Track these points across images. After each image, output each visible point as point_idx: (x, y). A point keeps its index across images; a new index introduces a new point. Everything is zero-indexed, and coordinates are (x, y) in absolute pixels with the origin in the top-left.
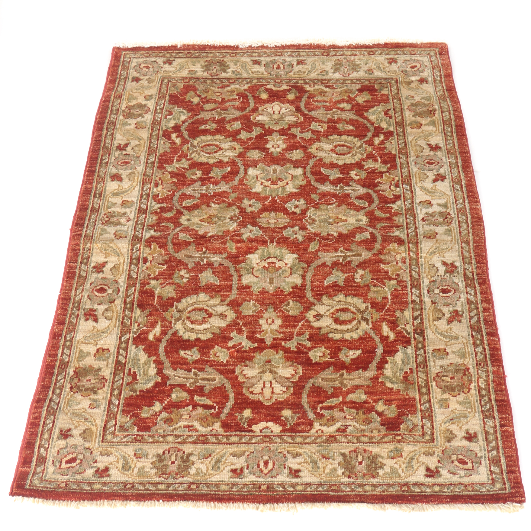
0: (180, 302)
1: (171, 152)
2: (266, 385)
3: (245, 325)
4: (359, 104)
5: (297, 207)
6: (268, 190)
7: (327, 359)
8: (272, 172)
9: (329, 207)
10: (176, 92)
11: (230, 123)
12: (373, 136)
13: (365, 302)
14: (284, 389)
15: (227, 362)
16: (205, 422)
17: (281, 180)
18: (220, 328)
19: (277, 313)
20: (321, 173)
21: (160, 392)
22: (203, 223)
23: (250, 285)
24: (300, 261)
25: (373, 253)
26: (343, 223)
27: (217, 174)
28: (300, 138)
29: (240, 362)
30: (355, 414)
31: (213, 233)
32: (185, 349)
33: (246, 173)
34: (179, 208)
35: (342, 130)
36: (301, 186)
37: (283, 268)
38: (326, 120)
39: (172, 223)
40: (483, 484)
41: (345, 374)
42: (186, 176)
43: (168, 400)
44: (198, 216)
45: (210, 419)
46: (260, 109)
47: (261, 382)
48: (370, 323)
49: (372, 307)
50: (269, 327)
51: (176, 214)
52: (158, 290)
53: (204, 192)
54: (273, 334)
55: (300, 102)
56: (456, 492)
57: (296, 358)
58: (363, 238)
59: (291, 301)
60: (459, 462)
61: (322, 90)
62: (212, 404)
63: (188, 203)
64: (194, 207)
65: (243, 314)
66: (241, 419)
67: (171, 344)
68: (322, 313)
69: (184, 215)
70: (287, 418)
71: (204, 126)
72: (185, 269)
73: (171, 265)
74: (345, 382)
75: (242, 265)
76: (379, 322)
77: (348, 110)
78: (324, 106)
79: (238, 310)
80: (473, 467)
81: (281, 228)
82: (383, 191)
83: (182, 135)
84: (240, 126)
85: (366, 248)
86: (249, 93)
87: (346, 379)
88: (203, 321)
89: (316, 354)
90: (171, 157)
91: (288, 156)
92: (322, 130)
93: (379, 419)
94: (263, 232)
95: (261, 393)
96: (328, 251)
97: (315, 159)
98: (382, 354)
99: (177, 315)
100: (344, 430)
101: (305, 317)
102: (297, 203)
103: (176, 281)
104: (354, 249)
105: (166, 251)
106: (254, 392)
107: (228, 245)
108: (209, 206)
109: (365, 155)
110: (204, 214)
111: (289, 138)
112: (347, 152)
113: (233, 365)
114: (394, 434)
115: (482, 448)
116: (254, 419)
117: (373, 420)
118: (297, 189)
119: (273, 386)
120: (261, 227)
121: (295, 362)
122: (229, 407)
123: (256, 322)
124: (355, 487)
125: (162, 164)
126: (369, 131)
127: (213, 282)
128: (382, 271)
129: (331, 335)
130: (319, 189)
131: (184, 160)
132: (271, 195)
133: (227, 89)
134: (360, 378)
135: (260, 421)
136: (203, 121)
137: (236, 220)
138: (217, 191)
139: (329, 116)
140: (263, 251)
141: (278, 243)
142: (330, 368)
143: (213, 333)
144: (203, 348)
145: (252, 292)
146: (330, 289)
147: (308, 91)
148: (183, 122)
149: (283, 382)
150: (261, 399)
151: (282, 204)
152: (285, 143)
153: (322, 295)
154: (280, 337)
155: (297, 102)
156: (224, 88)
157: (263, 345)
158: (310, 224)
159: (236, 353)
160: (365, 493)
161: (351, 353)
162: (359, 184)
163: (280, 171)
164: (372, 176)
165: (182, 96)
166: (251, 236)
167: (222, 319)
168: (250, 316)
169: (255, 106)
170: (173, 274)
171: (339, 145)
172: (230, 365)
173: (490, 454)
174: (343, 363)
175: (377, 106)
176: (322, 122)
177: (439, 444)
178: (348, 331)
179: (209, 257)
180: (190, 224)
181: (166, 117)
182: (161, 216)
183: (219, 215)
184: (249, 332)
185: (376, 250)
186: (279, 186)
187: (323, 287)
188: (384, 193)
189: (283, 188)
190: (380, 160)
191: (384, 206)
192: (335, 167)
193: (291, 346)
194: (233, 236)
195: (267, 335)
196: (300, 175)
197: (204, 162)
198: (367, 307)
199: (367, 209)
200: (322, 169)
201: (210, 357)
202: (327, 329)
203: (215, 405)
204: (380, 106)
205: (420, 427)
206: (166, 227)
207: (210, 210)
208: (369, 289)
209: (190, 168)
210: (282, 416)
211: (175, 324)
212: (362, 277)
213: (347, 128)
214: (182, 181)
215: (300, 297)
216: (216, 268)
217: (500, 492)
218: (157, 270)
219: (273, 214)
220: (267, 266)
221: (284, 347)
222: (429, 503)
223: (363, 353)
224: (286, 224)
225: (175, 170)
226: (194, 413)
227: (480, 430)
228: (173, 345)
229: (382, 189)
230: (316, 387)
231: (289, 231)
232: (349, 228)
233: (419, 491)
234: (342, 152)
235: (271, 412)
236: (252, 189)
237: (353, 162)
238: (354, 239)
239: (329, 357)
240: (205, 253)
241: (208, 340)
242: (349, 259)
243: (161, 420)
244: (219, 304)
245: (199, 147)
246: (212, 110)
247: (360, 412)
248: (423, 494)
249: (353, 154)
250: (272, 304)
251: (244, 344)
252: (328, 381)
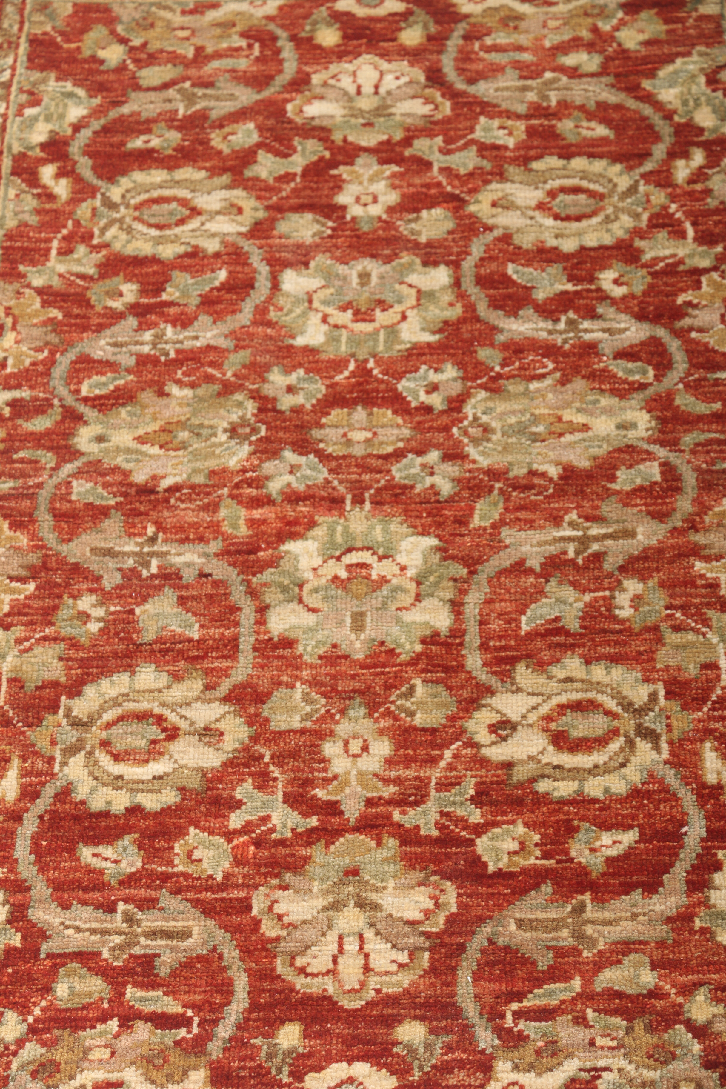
0: (79, 694)
1: (42, 226)
2: (346, 947)
3: (279, 760)
4: (625, 51)
5: (433, 388)
6: (344, 339)
7: (532, 861)
8: (355, 280)
9: (534, 386)
10: (48, 28)
11: (221, 126)
12: (672, 155)
13: (646, 680)
14: (403, 957)
15: (227, 876)
16: (157, 1068)
17: (383, 305)
18: (203, 772)
19: (376, 721)
20: (506, 280)
21: (17, 979)
22: (145, 448)
23: (292, 635)
24: (445, 559)
25: (670, 526)
26: (578, 436)
27: (185, 294)
28: (441, 170)
29: (266, 875)
30: (621, 1033)
31: (178, 479)
32: (95, 841)
33: (276, 286)
34: (70, 401)
35: (572, 138)
36: (446, 322)
37: (395, 581)
38: (521, 109)
39: (50, 449)
41: (589, 906)
42: (88, 301)
43: (44, 1003)
44: (131, 426)
45: (175, 1057)
46: (316, 79)
47: (332, 937)
48: (665, 746)
49: (669, 695)
50: (354, 764)
51: (62, 421)
52: (9, 659)
53: (146, 349)
54: (365, 786)
55: (440, 52)
57: (437, 860)
58: (638, 481)
59: (418, 682)
61: (511, 10)
62: (180, 1010)
63: (98, 385)
64: (117, 398)
65: (273, 726)
66: (270, 1056)
67: (51, 827)
68: (515, 717)
69: (86, 423)
70: (412, 1050)
71: (143, 138)
72: (91, 591)
73: (48, 582)
74: (589, 930)
75: (268, 575)
76: (691, 741)
77: (592, 75)
78: (517, 65)
79: (257, 715)
81: (386, 457)
82: (700, 330)
83: (73, 171)
84: (255, 138)
85: (649, 513)
86: (282, 26)
87: (592, 922)
88: (149, 753)
89: (498, 844)
90: (41, 241)
91: (404, 228)
92: (511, 142)
93: (697, 1048)
94: (331, 471)
95: (332, 972)
96: (530, 524)
97: (489, 237)
98: (702, 840)
99: (71, 736)
101: (463, 731)
102: (433, 377)
103: (66, 631)
104: (613, 516)
105: (33, 536)
106: (309, 970)
107: (223, 513)
108: (162, 393)
109: (645, 217)
110: (148, 418)
111: (407, 171)
112: (588, 210)
113: (243, 886)
116: (310, 1055)
117: (678, 1052)
118: (434, 333)
119: (367, 947)
120: (323, 457)
121: (435, 873)
122: (233, 1018)
123: (314, 749)
125: (14, 263)
126: (657, 138)
127: (179, 630)
128: (700, 582)
129: (542, 786)
130: (501, 331)
131: (81, 250)
132: (353, 355)
133: (212, 15)
134: (634, 916)
135: (330, 1059)
136: (138, 123)
137: (246, 437)
138: (188, 344)
139: (532, 96)
140: (332, 531)
141: (377, 503)
142: (543, 887)
143: (182, 789)
144: (153, 836)
145: (301, 656)
146: (539, 643)
147: (467, 16)
148: (77, 128)
149: (398, 936)
150: (331, 990)
151: (387, 383)
152: (394, 187)
153: (513, 661)
154: (386, 795)
155: (432, 52)
156: (202, 13)
157: (335, 820)
158: (475, 441)
159: (252, 848)
161: (606, 838)
162: (627, 310)
163: (382, 277)
164: (666, 284)
165: (69, 41)
166: (295, 485)
167: (209, 744)
168: (295, 732)
169: (299, 71)
170: (55, 608)
171: (563, 190)
172: (236, 886)
174: (583, 871)
175: (683, 55)
176: (510, 115)
178: (595, 771)
179: (167, 553)
180: (107, 451)
181: (19, 113)
182: (15, 427)
183: (195, 421)
184: (291, 782)
185: (678, 515)
186: (376, 325)
187: (517, 636)
188: (704, 338)
189: (392, 330)
190: (690, 232)
191: (705, 379)
192: (550, 261)
193: (421, 823)
194: (237, 486)
195: (347, 791)
196: (443, 289)
197: (142, 254)
198: (653, 697)
199: (650, 391)
200: (511, 269)
201: (170, 863)
202: (532, 765)
203: (190, 1013)
204: (695, 58)
206: (30, 462)
207: (167, 406)
208: (660, 640)
209: (102, 276)
210: (398, 1043)
211: (64, 764)
212: (637, 601)
213: (589, 134)
214: (77, 316)
215: (446, 669)
216: (187, 587)
218: (7, 598)
219: (360, 414)
220: (343, 574)
221: (400, 826)
223: (643, 838)
224: (401, 445)
225: (56, 283)
226: (125, 1041)
228: (58, 829)
229: (697, 323)
230: (500, 949)
231: (411, 466)
232: (595, 451)
234: (572, 211)
235: (362, 1030)
236: (293, 337)
237: (608, 240)
238: (613, 486)
239: (538, 853)
240: (153, 540)
241: (166, 811)
242: (595, 547)
243: (22, 1067)
244: (198, 699)
245: (127, 206)
246: (166, 86)
247: (639, 1025)
249: (607, 217)
250: (361, 693)
251: (276, 820)
252: (536, 929)
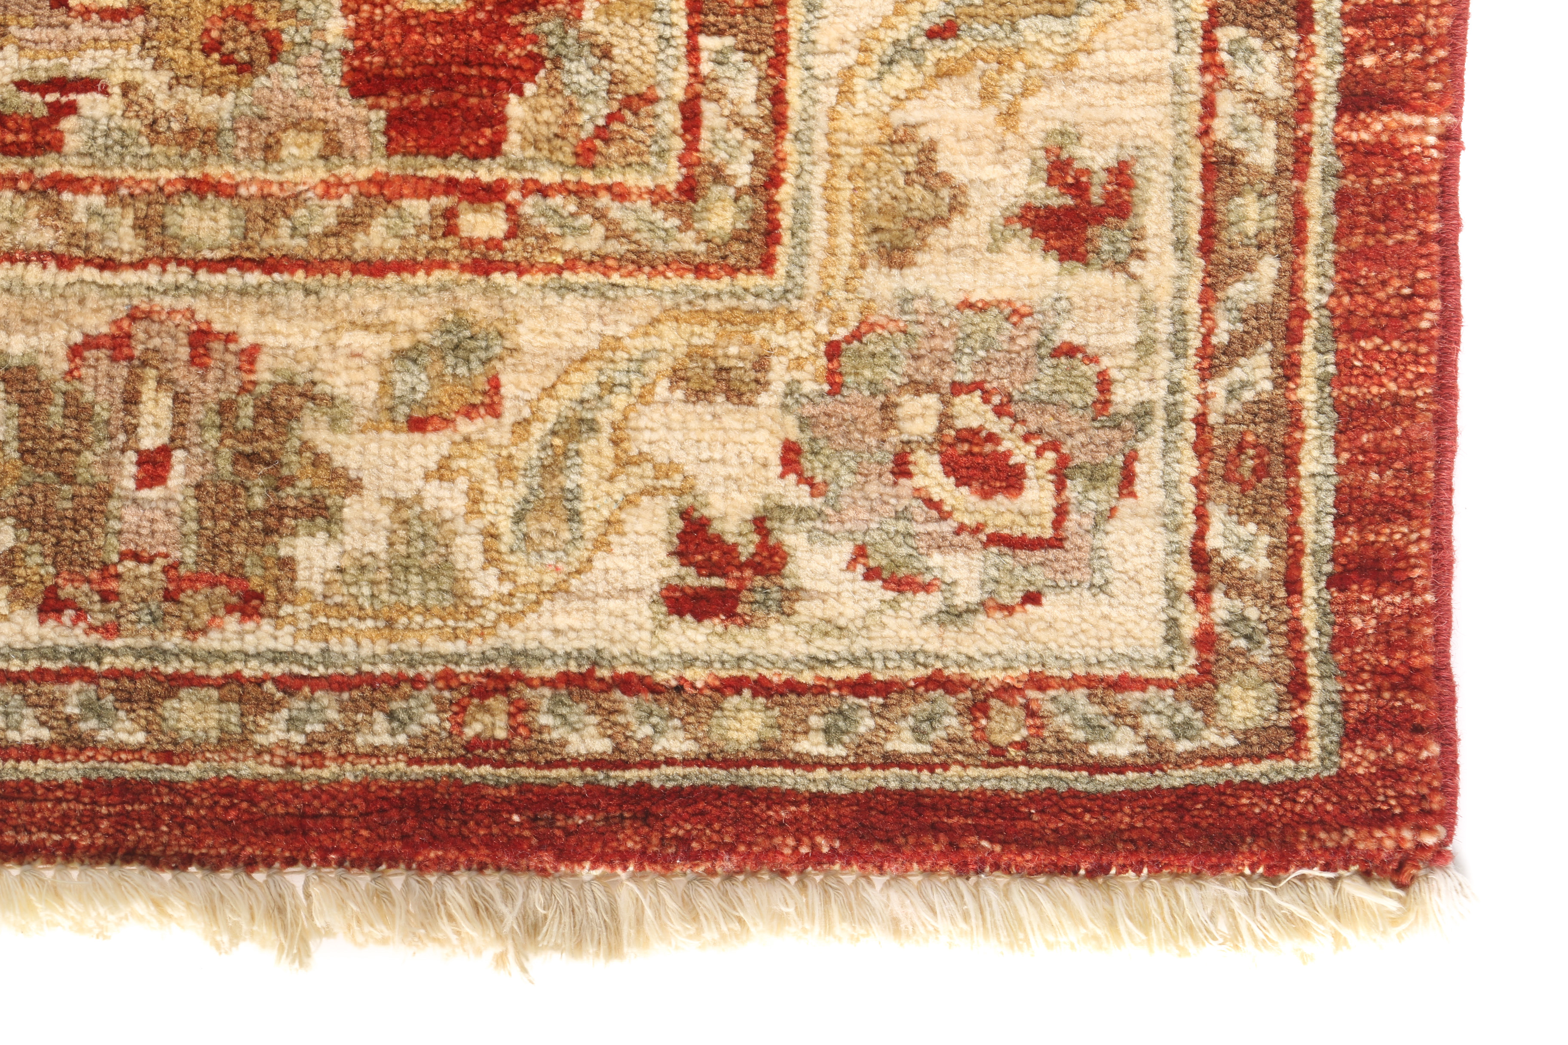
40: (1122, 684)
56: (891, 761)
60: (951, 467)
80: (1061, 512)
100: (37, 125)
114: (451, 185)
115: (1164, 328)
124: (90, 708)
160: (167, 772)
173: (1218, 387)
177: (813, 283)
205: (672, 119)
217: (1250, 770)
222: (666, 863)
227: (1165, 136)
233: (602, 746)
248: (632, 775)
